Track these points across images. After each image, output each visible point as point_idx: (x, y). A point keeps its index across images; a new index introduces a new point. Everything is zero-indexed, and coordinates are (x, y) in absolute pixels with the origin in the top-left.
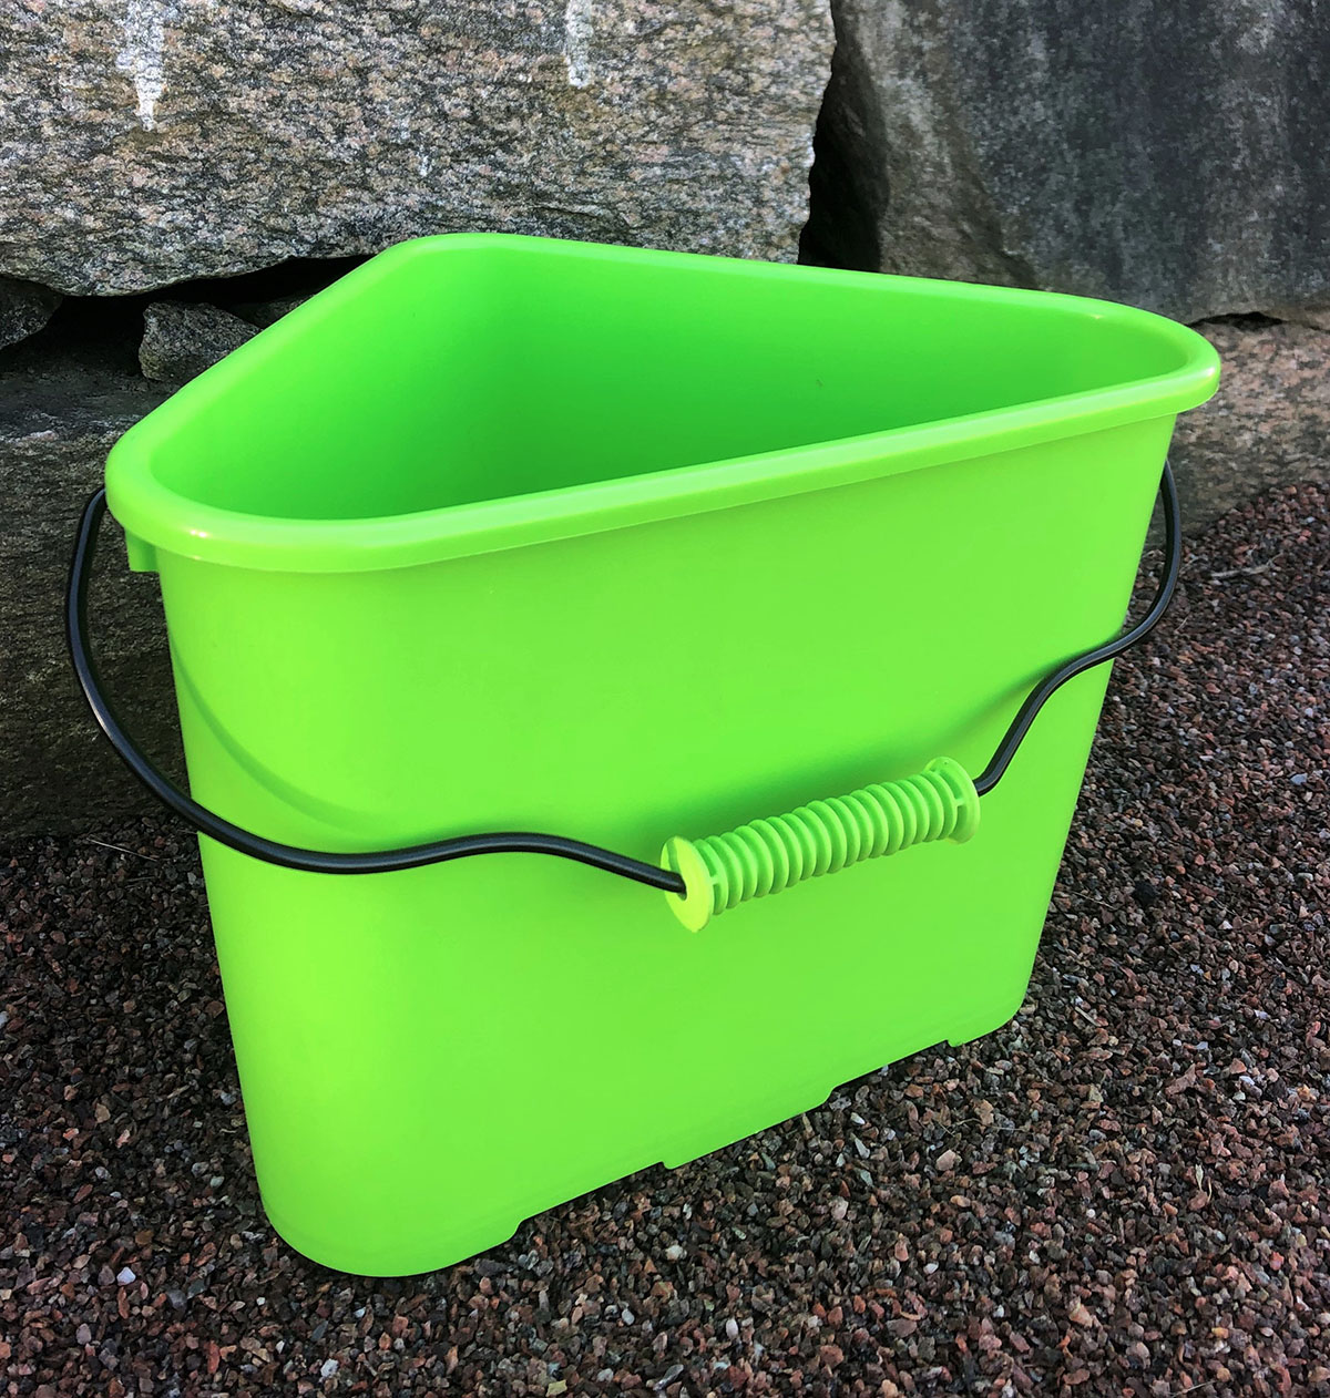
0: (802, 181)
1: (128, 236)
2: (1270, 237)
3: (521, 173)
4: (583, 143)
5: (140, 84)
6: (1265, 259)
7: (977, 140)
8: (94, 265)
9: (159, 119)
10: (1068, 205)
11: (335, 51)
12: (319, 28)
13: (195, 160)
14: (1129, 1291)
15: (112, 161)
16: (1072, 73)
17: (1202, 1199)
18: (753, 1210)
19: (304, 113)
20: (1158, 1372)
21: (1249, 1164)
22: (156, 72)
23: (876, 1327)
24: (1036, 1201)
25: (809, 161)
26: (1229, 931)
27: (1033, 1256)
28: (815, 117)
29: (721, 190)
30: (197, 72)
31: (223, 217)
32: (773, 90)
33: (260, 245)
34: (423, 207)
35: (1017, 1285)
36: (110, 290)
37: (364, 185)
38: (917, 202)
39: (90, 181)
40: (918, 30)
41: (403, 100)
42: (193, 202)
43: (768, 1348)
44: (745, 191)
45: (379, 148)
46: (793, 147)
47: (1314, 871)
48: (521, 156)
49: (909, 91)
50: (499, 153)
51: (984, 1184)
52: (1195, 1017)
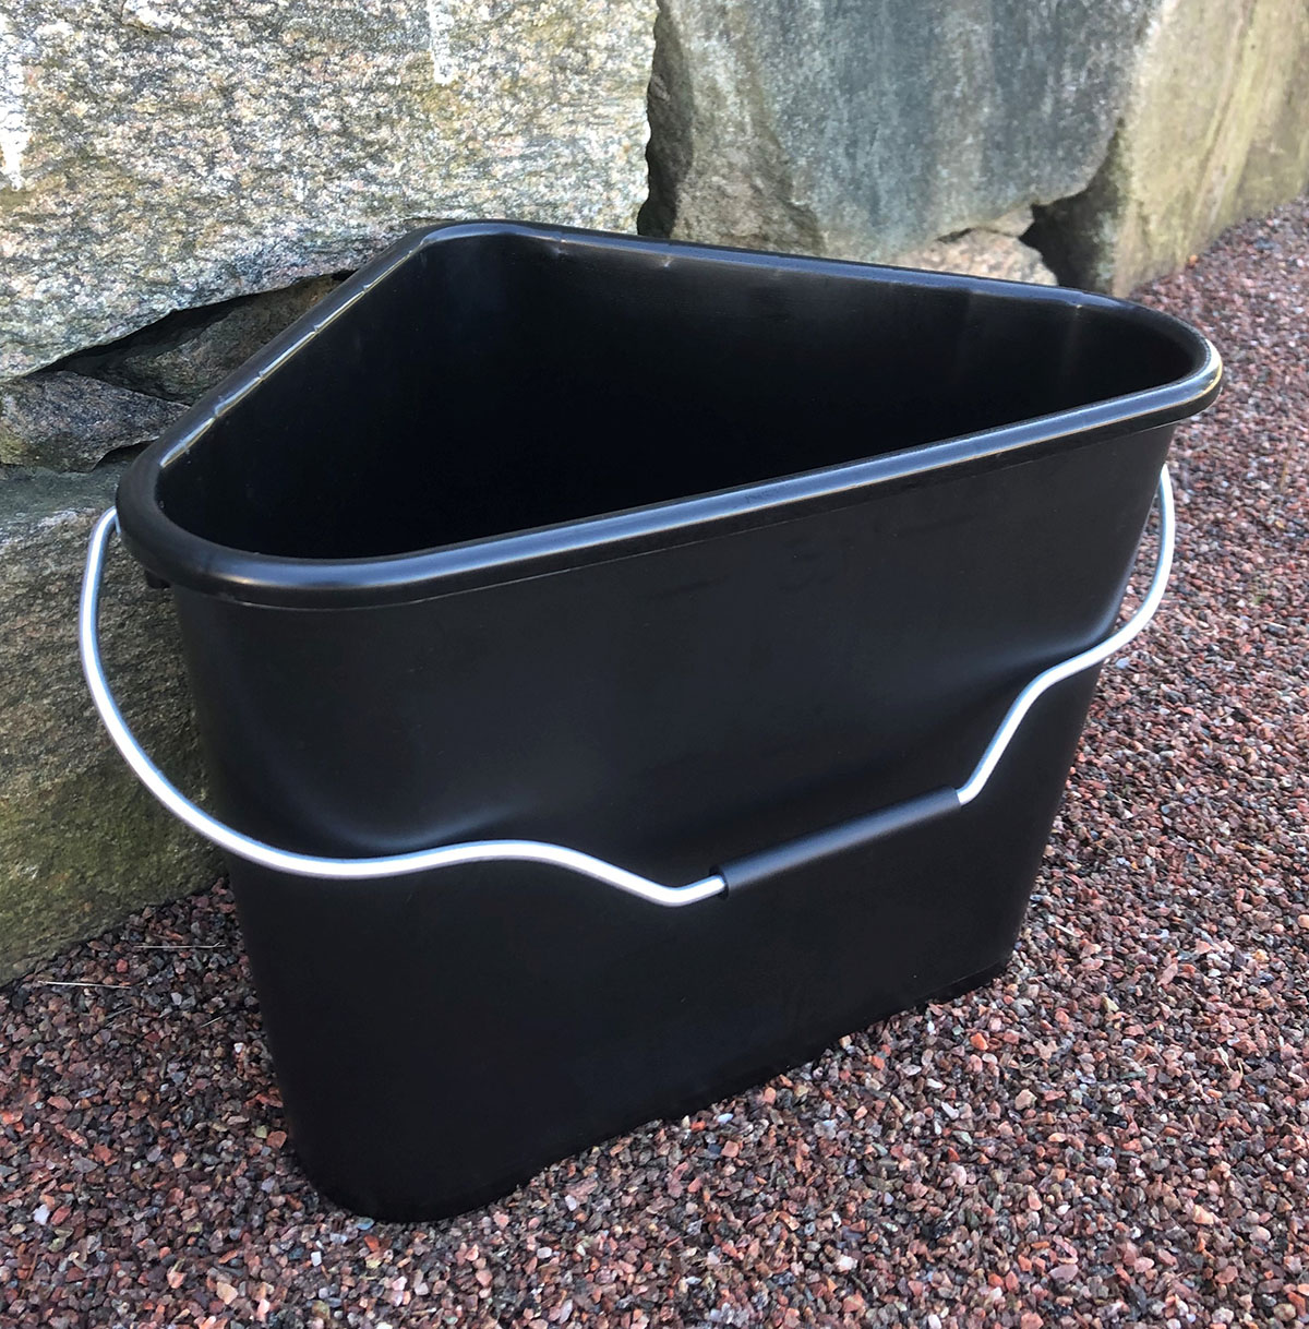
0: (641, 158)
2: (980, 157)
3: (393, 184)
4: (448, 144)
5: (4, 136)
6: (976, 178)
7: (774, 97)
9: (26, 174)
10: (841, 150)
11: (199, 72)
12: (179, 45)
13: (64, 216)
14: (1232, 1183)
17: (1237, 1078)
18: (888, 1199)
19: (173, 146)
20: (1282, 1249)
22: (18, 120)
25: (645, 138)
26: (1130, 819)
27: (1140, 1173)
28: (645, 90)
29: (574, 178)
30: (59, 113)
31: (98, 275)
32: (610, 65)
33: (141, 302)
34: (302, 235)
37: (242, 220)
38: (718, 163)
41: (271, 118)
42: (65, 264)
44: (597, 176)
45: (252, 176)
46: (630, 124)
48: (392, 165)
49: (714, 52)
50: (370, 165)
51: (1064, 1116)
52: (1146, 908)
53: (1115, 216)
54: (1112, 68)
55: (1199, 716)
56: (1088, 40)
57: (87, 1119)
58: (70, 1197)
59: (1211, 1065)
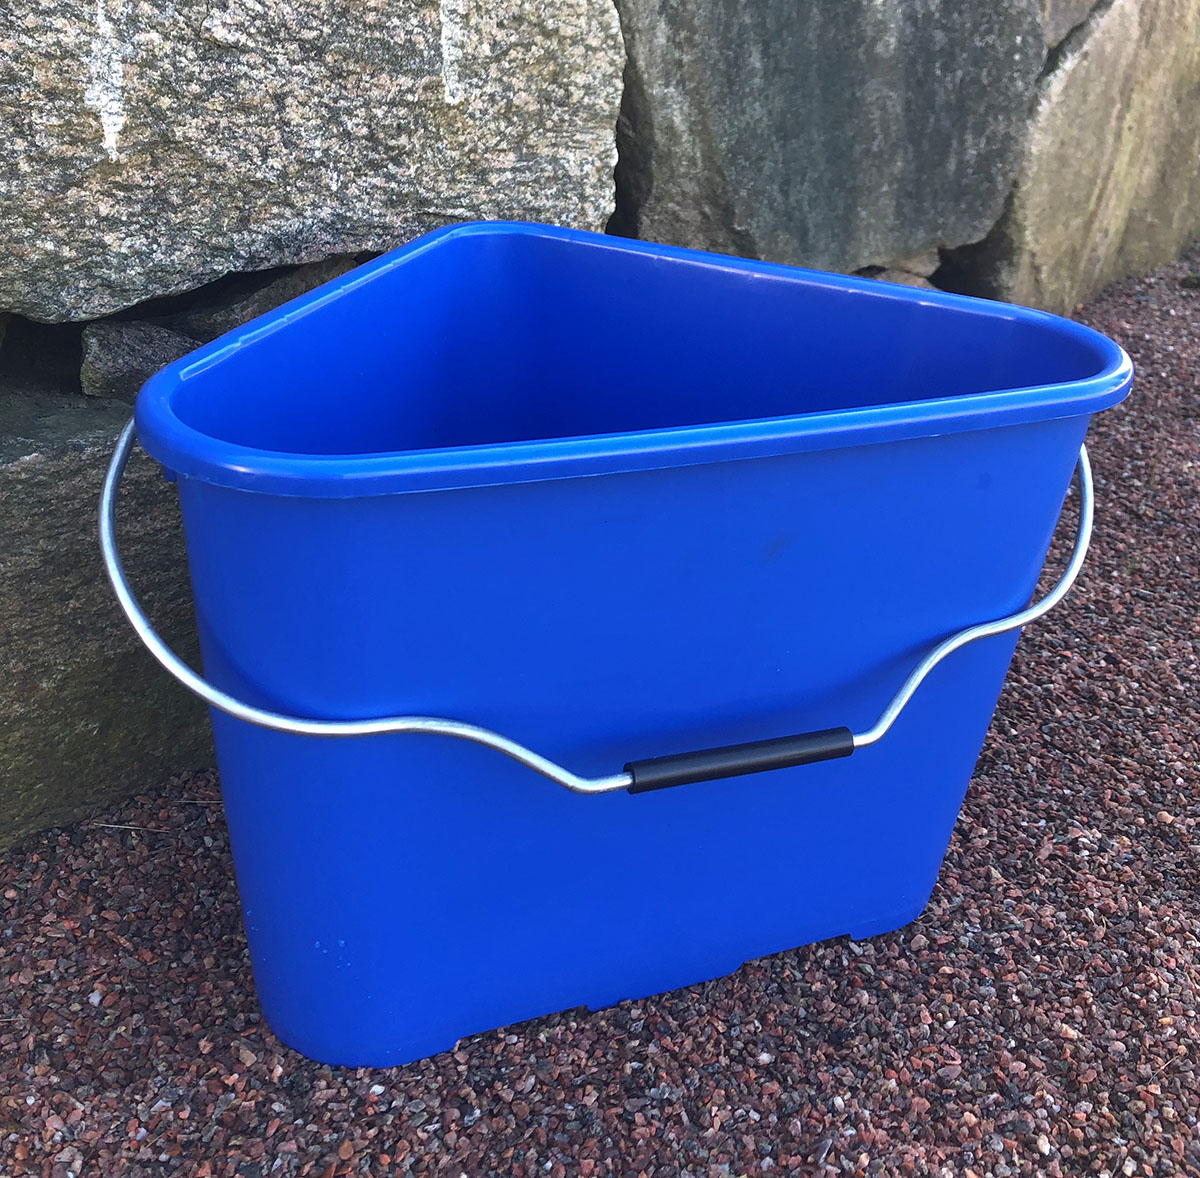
0: (610, 177)
1: (97, 263)
2: (894, 203)
3: (409, 183)
4: (454, 154)
5: (105, 118)
6: (890, 220)
7: (721, 137)
8: (69, 293)
9: (120, 150)
10: (776, 187)
11: (259, 80)
12: (244, 58)
13: (148, 187)
14: (1094, 1007)
15: (83, 193)
16: (776, 79)
17: (1101, 931)
18: (802, 1013)
19: (235, 138)
20: (1136, 1058)
21: (1116, 900)
22: (116, 106)
23: (933, 1076)
24: (999, 958)
25: (614, 162)
26: (1015, 736)
27: (1015, 998)
28: (615, 122)
29: (555, 189)
30: (148, 104)
31: (172, 238)
32: (586, 100)
33: (205, 263)
34: (334, 218)
35: (1014, 1022)
36: (83, 315)
37: (286, 202)
38: (674, 191)
39: (65, 213)
40: (678, 45)
41: (313, 122)
42: (146, 227)
43: (873, 1111)
44: (574, 189)
45: (297, 167)
46: (602, 149)
47: (1052, 682)
48: (409, 168)
49: (672, 97)
50: (390, 166)
51: (953, 955)
52: (1026, 803)
53: (1011, 264)
54: (1008, 137)
55: (1076, 658)
56: (987, 113)
57: (133, 928)
58: (119, 987)
59: (1079, 921)
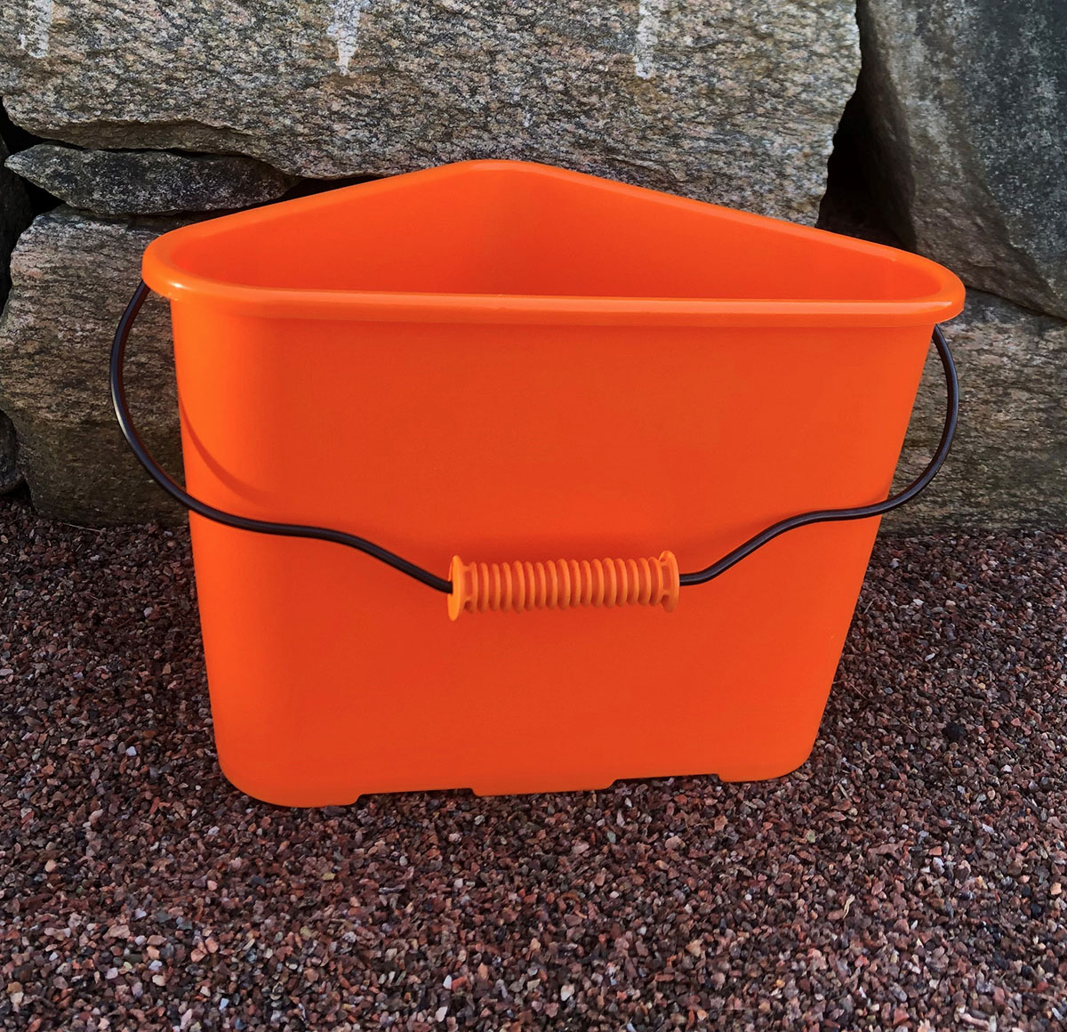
0: (821, 164)
1: (325, 141)
3: (596, 133)
4: (646, 117)
5: (341, 46)
7: (983, 153)
8: (301, 156)
9: (351, 69)
11: (475, 38)
12: (466, 22)
13: (375, 98)
15: (319, 92)
18: (522, 832)
19: (450, 76)
22: (353, 40)
23: (555, 914)
25: (829, 149)
28: (838, 120)
29: (752, 163)
30: (381, 43)
31: (389, 137)
32: (804, 96)
33: (411, 159)
34: (524, 147)
36: (310, 174)
37: (485, 128)
38: (937, 197)
39: (303, 103)
40: (936, 65)
41: (518, 75)
42: (371, 125)
44: (772, 166)
45: (498, 105)
46: (815, 139)
48: (598, 121)
49: (927, 110)
50: (582, 117)
